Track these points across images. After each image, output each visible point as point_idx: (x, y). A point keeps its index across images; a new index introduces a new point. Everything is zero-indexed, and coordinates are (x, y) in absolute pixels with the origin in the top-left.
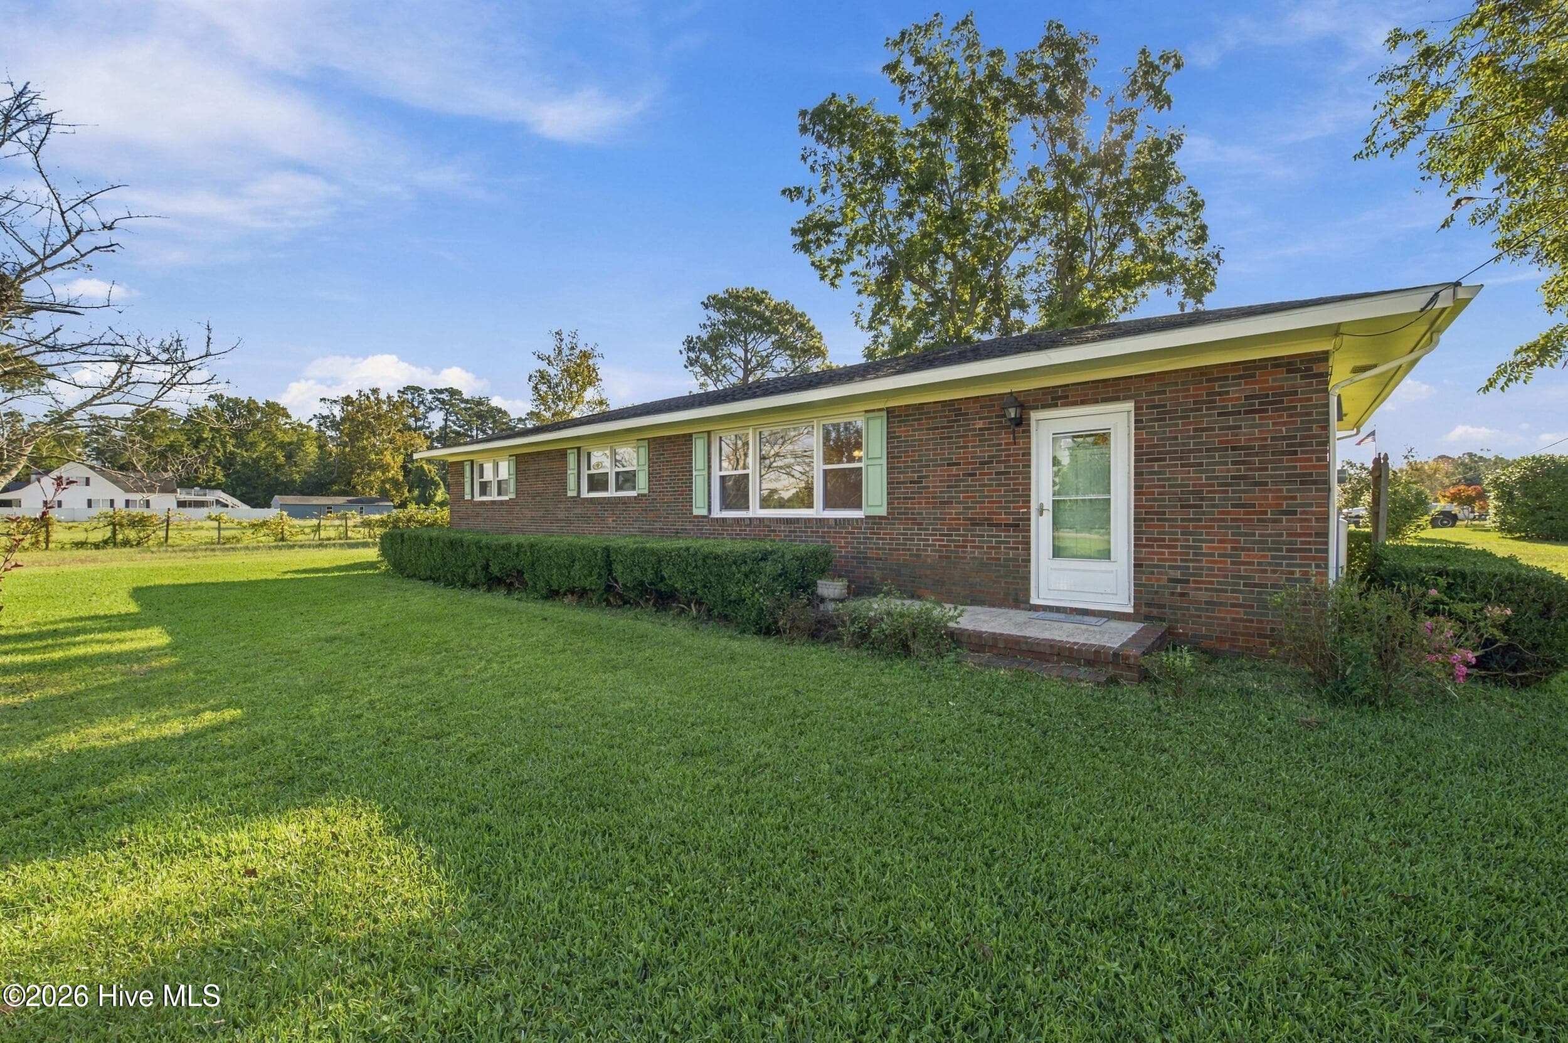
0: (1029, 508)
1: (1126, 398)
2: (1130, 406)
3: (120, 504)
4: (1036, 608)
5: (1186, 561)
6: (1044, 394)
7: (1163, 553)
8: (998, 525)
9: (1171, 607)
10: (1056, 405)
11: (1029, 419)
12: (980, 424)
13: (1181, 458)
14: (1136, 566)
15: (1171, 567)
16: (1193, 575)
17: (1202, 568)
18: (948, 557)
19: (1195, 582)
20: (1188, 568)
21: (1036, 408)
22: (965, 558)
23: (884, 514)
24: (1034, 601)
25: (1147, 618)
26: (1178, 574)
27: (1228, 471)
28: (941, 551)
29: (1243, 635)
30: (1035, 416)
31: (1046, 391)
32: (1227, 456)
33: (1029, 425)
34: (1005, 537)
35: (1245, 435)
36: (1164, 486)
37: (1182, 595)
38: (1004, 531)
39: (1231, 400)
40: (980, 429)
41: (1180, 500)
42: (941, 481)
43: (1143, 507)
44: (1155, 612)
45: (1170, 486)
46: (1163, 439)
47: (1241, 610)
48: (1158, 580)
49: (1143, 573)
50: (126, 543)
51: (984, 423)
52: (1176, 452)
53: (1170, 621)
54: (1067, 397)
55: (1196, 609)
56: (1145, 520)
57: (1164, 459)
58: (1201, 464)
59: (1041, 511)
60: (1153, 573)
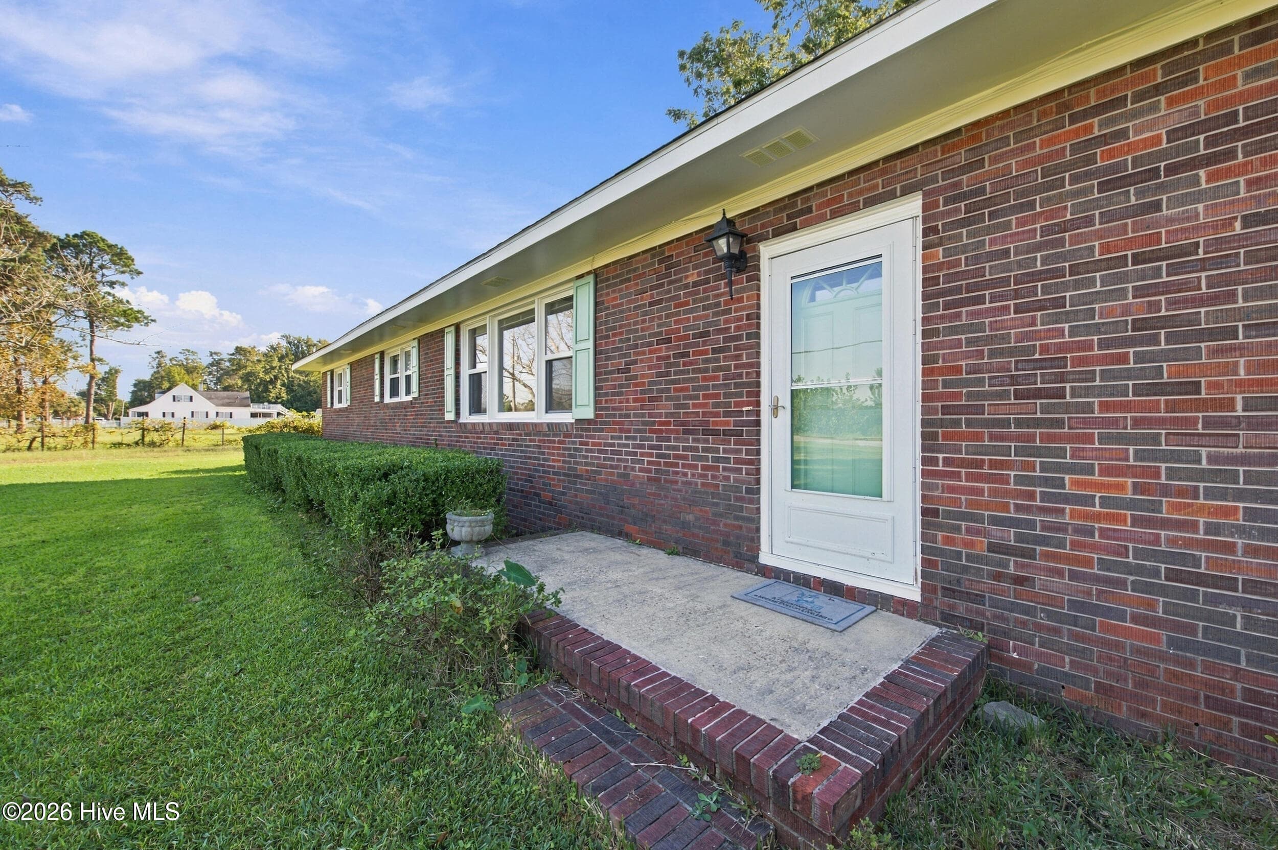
0: (758, 404)
1: (907, 191)
2: (914, 205)
3: (212, 415)
4: (766, 571)
5: (1027, 509)
6: (776, 212)
7: (980, 492)
8: (715, 433)
9: (994, 604)
10: (794, 228)
11: (757, 258)
12: (693, 276)
13: (1017, 294)
14: (925, 512)
15: (994, 521)
16: (1044, 541)
17: (1062, 528)
18: (657, 480)
19: (1047, 556)
20: (1031, 525)
21: (764, 238)
22: (676, 482)
23: (591, 416)
24: (765, 558)
25: (948, 618)
26: (1010, 536)
27: (1126, 310)
28: (649, 471)
29: (1165, 691)
30: (766, 250)
31: (778, 205)
32: (1124, 278)
33: (757, 268)
34: (725, 451)
35: (1170, 220)
36: (980, 354)
37: (1019, 581)
38: (723, 442)
39: (1131, 147)
40: (695, 284)
41: (1014, 380)
42: (650, 368)
43: (940, 397)
44: (962, 608)
45: (993, 354)
46: (977, 259)
47: (1164, 634)
48: (969, 544)
49: (940, 527)
50: (152, 444)
51: (699, 275)
52: (1005, 281)
53: (993, 631)
54: (809, 210)
55: (1050, 615)
56: (941, 423)
57: (980, 300)
58: (1060, 302)
59: (775, 410)
60: (958, 529)
